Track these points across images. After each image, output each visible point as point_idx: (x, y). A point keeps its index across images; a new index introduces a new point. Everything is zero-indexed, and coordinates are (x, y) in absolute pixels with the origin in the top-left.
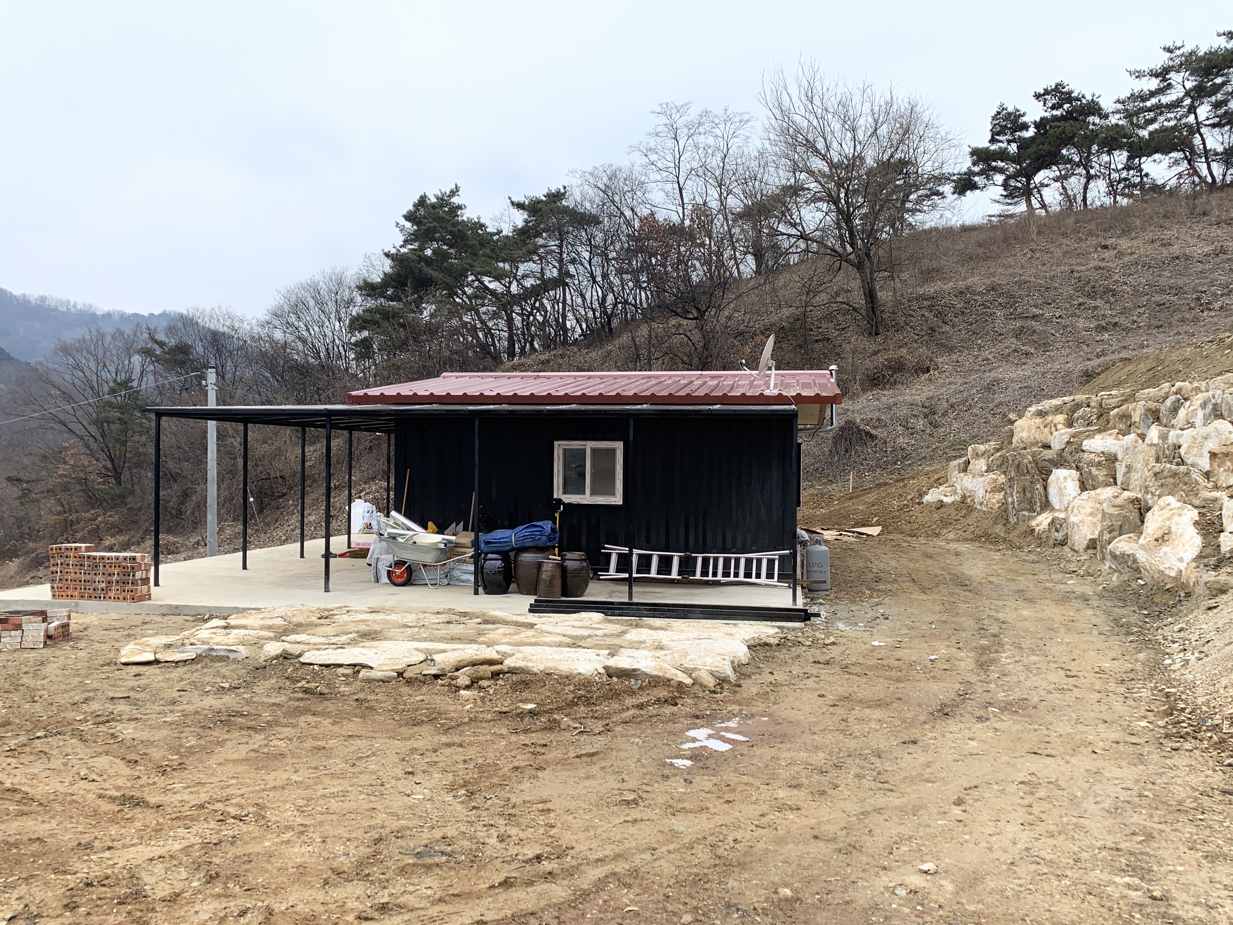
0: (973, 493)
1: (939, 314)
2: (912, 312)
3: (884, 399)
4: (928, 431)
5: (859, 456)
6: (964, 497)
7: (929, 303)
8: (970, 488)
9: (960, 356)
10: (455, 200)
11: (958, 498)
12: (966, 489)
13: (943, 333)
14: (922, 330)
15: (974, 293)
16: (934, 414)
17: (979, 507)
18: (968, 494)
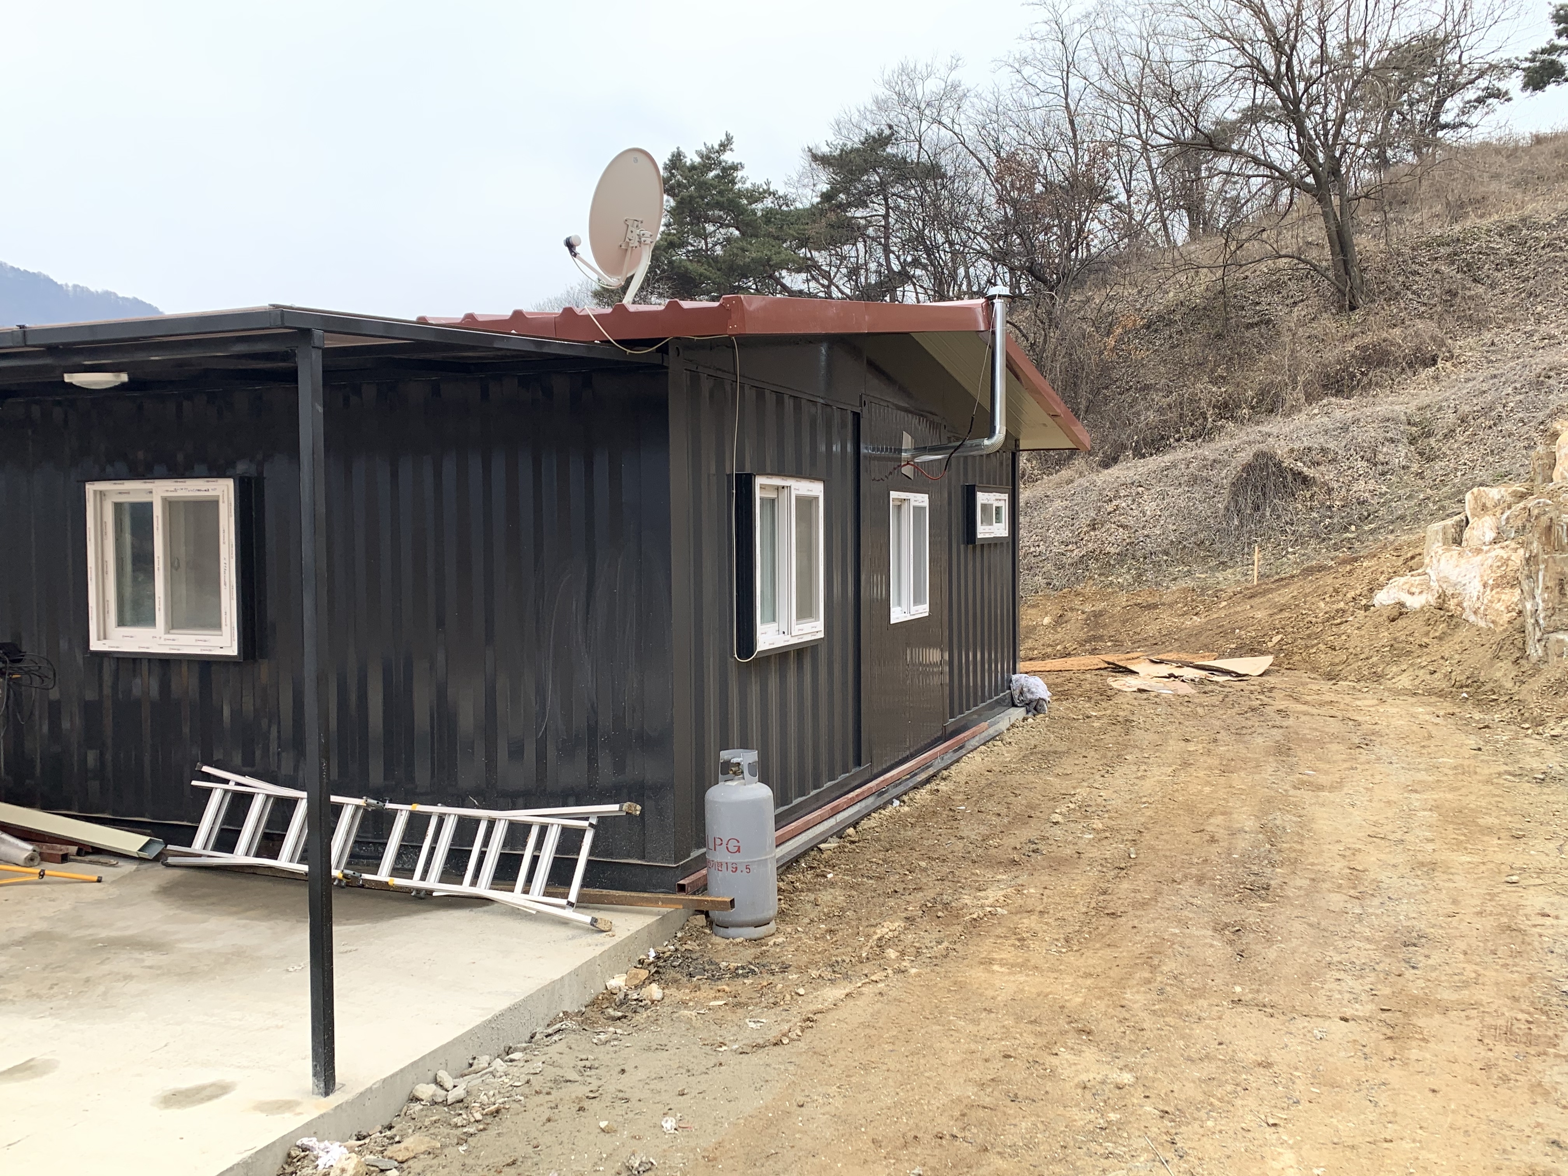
0: (1459, 589)
1: (1468, 268)
2: (1416, 267)
3: (1338, 414)
4: (1415, 467)
5: (1279, 517)
6: (1443, 597)
7: (1449, 250)
8: (1453, 578)
9: (1496, 334)
10: (728, 158)
11: (1431, 598)
12: (1446, 579)
13: (1471, 298)
14: (1433, 295)
15: (1535, 226)
16: (1429, 435)
17: (1472, 618)
18: (1449, 592)
